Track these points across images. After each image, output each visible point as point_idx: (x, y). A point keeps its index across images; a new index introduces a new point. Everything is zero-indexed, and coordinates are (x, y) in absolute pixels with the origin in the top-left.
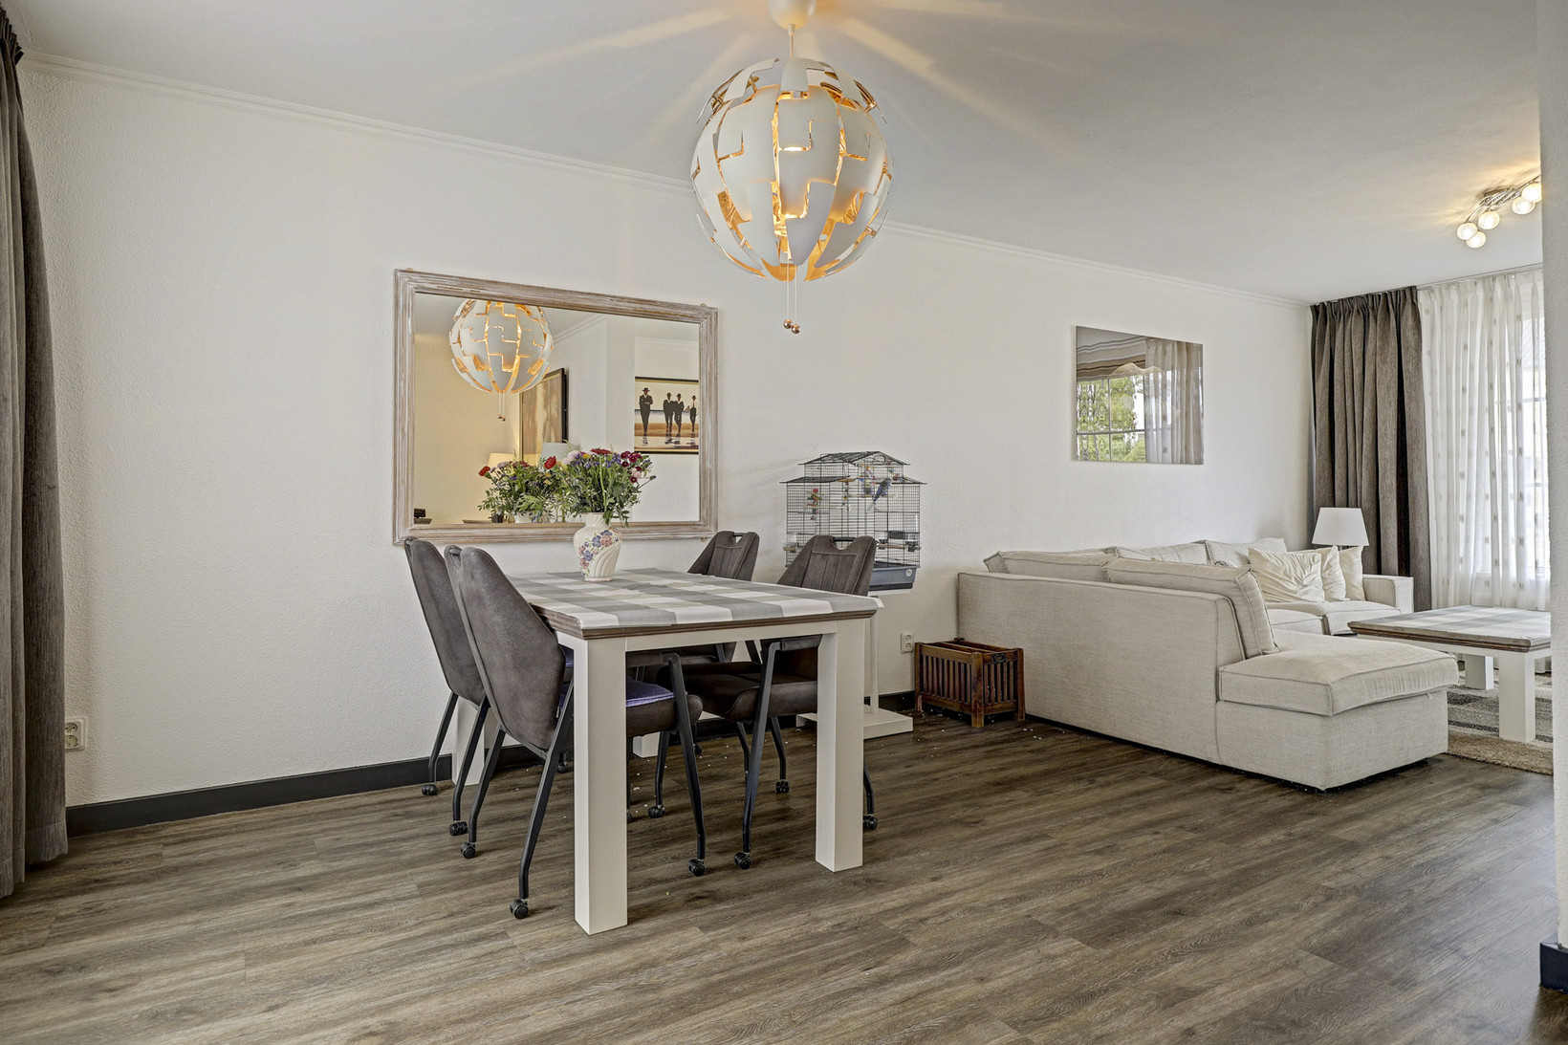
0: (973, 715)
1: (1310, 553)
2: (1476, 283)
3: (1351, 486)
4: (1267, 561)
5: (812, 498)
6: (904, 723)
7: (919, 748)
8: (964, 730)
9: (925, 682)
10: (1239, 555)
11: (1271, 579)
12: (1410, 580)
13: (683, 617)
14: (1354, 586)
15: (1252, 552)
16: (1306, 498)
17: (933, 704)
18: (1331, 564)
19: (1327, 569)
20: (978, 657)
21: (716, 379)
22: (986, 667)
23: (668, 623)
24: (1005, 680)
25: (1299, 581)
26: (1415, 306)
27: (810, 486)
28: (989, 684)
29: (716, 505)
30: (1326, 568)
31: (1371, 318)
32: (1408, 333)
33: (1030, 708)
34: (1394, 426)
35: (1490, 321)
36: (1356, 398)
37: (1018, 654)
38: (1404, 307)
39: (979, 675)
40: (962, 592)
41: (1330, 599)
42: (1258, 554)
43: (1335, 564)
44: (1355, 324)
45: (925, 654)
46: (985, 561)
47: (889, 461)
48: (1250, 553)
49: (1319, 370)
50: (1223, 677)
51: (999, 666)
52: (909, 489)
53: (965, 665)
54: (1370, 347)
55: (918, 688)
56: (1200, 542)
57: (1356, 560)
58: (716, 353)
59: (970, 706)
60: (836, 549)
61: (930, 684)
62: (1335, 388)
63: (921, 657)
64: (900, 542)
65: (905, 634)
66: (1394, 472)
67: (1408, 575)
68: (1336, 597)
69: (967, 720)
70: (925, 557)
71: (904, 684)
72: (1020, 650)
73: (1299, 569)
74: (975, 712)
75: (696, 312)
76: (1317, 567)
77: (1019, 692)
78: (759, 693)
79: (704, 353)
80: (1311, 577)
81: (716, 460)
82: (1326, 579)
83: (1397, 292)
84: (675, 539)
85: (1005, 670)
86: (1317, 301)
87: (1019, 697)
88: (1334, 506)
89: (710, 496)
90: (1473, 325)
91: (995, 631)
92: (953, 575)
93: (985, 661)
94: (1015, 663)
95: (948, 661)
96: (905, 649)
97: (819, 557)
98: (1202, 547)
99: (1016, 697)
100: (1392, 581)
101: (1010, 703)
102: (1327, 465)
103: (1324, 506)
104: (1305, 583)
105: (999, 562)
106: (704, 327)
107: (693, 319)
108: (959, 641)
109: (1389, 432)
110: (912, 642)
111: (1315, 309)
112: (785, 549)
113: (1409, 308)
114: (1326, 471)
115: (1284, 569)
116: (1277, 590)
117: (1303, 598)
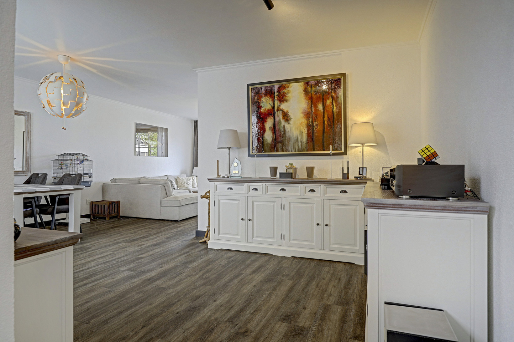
0: (107, 217)
1: (190, 177)
5: (61, 164)
6: (88, 220)
7: (92, 225)
8: (104, 220)
9: (93, 211)
10: (175, 178)
11: (181, 183)
13: (38, 190)
15: (177, 177)
16: (191, 165)
17: (96, 216)
20: (108, 203)
21: (31, 132)
22: (110, 205)
23: (34, 191)
24: (115, 208)
25: (187, 184)
27: (60, 162)
28: (111, 210)
29: (31, 166)
30: (193, 181)
33: (121, 214)
37: (118, 202)
39: (108, 207)
40: (104, 188)
42: (178, 178)
45: (93, 204)
46: (110, 180)
47: (84, 155)
49: (195, 136)
50: (162, 201)
51: (114, 205)
52: (89, 162)
53: (105, 205)
55: (91, 213)
56: (166, 175)
58: (31, 125)
59: (106, 215)
60: (71, 176)
61: (95, 212)
63: (92, 205)
64: (87, 176)
65: (88, 199)
69: (105, 218)
70: (94, 179)
71: (88, 212)
72: (119, 201)
73: (187, 181)
74: (107, 216)
75: (24, 113)
76: (191, 180)
77: (119, 211)
78: (54, 208)
79: (26, 125)
80: (190, 183)
81: (31, 154)
84: (17, 175)
85: (115, 206)
87: (119, 212)
88: (197, 167)
89: (29, 163)
91: (112, 197)
92: (102, 184)
93: (110, 204)
94: (118, 204)
95: (100, 205)
96: (88, 203)
97: (67, 178)
98: (166, 177)
99: (118, 212)
101: (116, 214)
103: (195, 167)
105: (114, 180)
106: (27, 118)
107: (23, 115)
108: (103, 200)
110: (90, 201)
112: (52, 178)
115: (184, 181)
116: (182, 186)
117: (188, 187)
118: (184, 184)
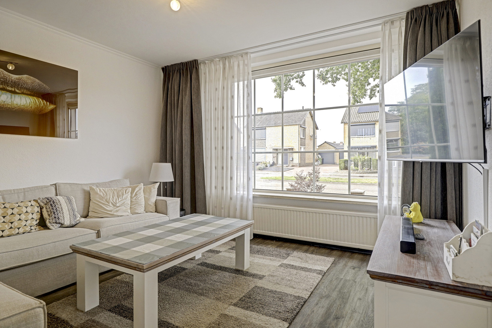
1: (125, 188)
2: (220, 61)
3: (174, 152)
4: (98, 194)
10: (84, 190)
11: (98, 204)
12: (179, 200)
14: (149, 204)
18: (137, 193)
19: (134, 196)
25: (114, 205)
26: (197, 69)
31: (182, 74)
32: (194, 82)
34: (189, 124)
35: (224, 78)
36: (176, 111)
38: (193, 69)
41: (133, 213)
42: (94, 190)
43: (140, 193)
44: (176, 77)
48: (91, 189)
54: (181, 87)
57: (154, 190)
62: (168, 106)
66: (189, 146)
67: (178, 197)
68: (137, 211)
73: (116, 197)
76: (128, 196)
80: (122, 202)
83: (190, 62)
86: (164, 66)
98: (52, 188)
100: (166, 201)
104: (118, 205)
111: (163, 69)
115: (106, 198)
116: (99, 210)
117: (115, 214)
118: (105, 206)
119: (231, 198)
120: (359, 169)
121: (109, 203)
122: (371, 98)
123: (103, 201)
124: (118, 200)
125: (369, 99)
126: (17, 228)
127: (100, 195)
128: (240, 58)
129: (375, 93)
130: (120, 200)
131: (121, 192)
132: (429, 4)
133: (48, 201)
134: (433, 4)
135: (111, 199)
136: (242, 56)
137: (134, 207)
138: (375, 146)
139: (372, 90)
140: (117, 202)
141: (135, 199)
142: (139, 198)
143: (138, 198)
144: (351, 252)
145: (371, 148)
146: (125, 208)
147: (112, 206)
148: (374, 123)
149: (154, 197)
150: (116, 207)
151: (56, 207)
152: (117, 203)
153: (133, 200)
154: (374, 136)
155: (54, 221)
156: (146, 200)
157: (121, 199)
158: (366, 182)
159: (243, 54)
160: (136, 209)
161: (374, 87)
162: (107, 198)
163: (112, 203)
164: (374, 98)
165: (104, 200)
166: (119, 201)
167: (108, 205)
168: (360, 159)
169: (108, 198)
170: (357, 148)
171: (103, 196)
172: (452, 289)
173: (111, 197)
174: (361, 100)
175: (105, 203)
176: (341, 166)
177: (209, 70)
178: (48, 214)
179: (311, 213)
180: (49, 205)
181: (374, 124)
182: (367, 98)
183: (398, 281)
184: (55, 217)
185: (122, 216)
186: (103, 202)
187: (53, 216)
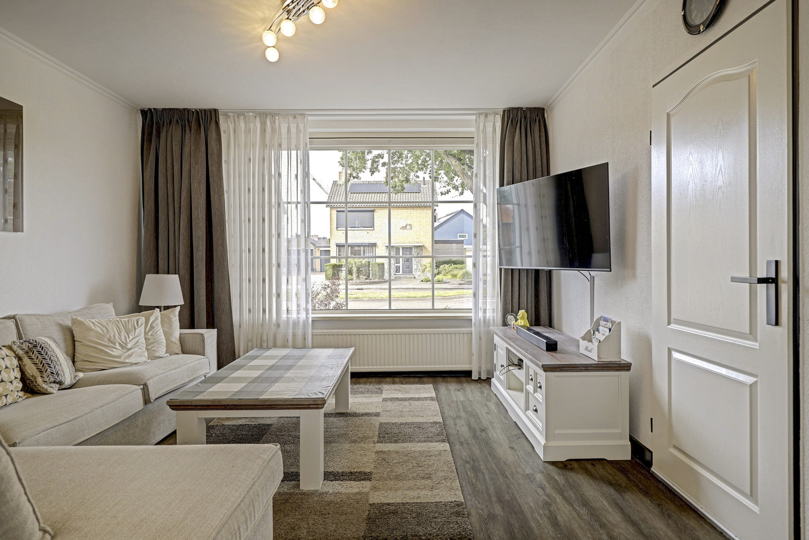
1: (135, 317)
2: (255, 117)
3: (171, 257)
4: (91, 330)
10: (61, 325)
11: (94, 348)
12: (214, 332)
14: (172, 342)
15: (74, 321)
16: (135, 266)
18: (154, 325)
19: (150, 330)
25: (123, 348)
26: (217, 124)
31: (187, 127)
32: (212, 144)
34: (204, 212)
35: (264, 145)
36: (176, 188)
38: (210, 123)
41: (153, 357)
42: (82, 323)
43: (157, 325)
44: (176, 130)
48: (73, 323)
49: (147, 163)
54: (186, 150)
56: (9, 318)
57: (174, 319)
62: (159, 178)
66: (204, 247)
67: (213, 328)
68: (157, 354)
73: (123, 333)
76: (141, 330)
80: (135, 340)
82: (149, 339)
83: (205, 110)
86: (146, 107)
88: (157, 273)
90: (254, 146)
98: (11, 324)
100: (202, 335)
102: (153, 239)
103: (150, 273)
104: (129, 346)
109: (200, 216)
111: (144, 113)
113: (213, 124)
114: (152, 244)
115: (108, 336)
116: (101, 358)
117: (127, 361)
118: (109, 349)
119: (278, 325)
120: (355, 279)
121: (114, 344)
122: (372, 173)
123: (104, 341)
124: (129, 337)
125: (370, 174)
126: (5, 396)
127: (97, 332)
128: (291, 119)
129: (378, 165)
130: (131, 337)
131: (129, 325)
132: (523, 107)
133: (30, 346)
134: (527, 108)
135: (117, 338)
136: (295, 117)
137: (151, 348)
138: (374, 244)
139: (374, 162)
140: (128, 341)
141: (152, 335)
142: (158, 333)
143: (156, 332)
144: (441, 377)
145: (369, 246)
146: (139, 350)
147: (120, 349)
148: (372, 209)
149: (177, 332)
150: (125, 351)
151: (49, 355)
152: (128, 343)
153: (149, 337)
154: (372, 229)
155: (52, 379)
156: (167, 335)
157: (132, 335)
158: (375, 296)
159: (297, 114)
160: (155, 351)
161: (377, 157)
162: (110, 336)
163: (119, 343)
164: (376, 173)
165: (106, 340)
166: (130, 339)
167: (113, 347)
168: (355, 263)
169: (112, 336)
170: (362, 246)
171: (103, 333)
172: (600, 367)
173: (116, 333)
174: (359, 175)
175: (109, 345)
176: (328, 274)
177: (235, 127)
178: (38, 369)
179: (394, 335)
180: (35, 353)
181: (373, 211)
182: (367, 172)
183: (564, 369)
184: (52, 373)
185: (136, 364)
186: (103, 343)
187: (49, 370)
